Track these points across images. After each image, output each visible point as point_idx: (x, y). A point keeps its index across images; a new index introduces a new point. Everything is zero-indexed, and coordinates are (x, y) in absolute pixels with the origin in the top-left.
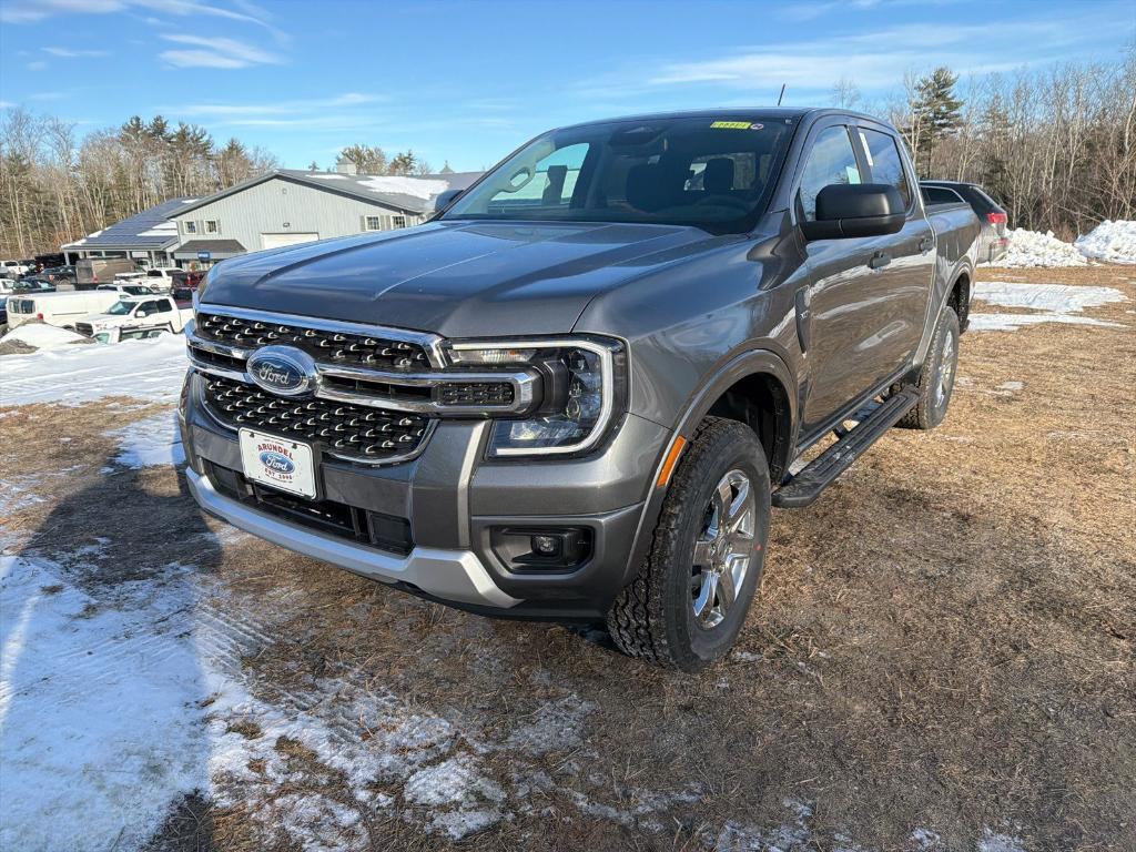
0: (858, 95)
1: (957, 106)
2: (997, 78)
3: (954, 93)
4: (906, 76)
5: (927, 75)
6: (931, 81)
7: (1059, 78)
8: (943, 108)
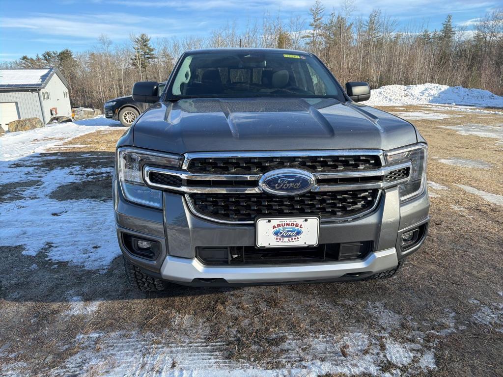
0: (111, 42)
1: (153, 50)
2: (166, 40)
3: (151, 44)
4: (131, 36)
5: (138, 36)
6: (140, 39)
7: (188, 42)
8: (147, 51)
